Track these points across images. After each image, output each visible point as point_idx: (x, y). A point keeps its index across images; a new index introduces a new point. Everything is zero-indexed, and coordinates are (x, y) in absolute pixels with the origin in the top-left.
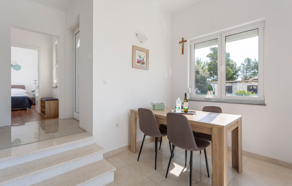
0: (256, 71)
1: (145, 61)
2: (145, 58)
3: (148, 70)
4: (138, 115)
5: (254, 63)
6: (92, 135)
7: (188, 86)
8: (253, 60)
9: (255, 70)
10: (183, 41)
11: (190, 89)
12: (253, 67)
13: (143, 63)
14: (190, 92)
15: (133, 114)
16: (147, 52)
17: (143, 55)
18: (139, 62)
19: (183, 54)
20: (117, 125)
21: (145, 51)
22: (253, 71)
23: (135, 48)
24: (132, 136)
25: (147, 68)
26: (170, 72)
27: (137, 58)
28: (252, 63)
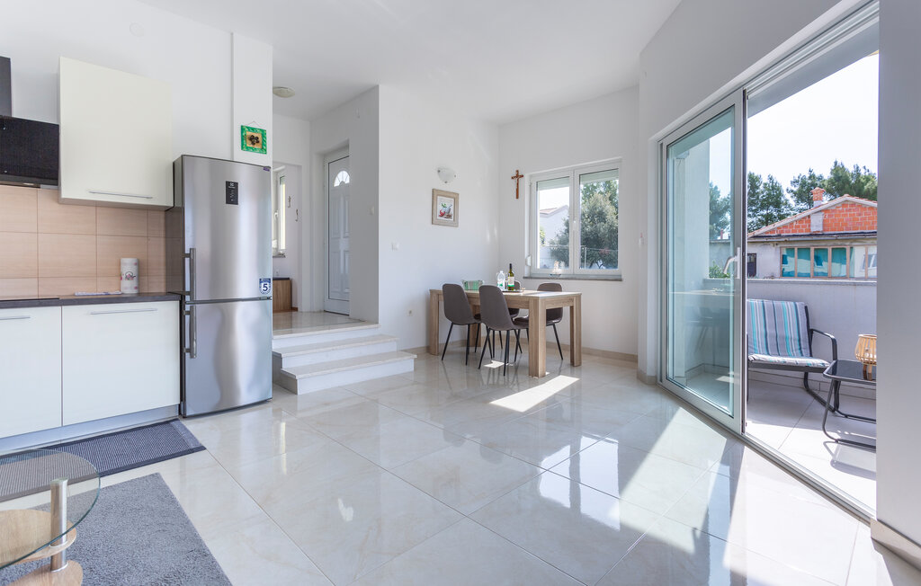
0: (772, 210)
1: (452, 212)
2: (452, 208)
3: (457, 226)
4: (442, 297)
5: (769, 190)
6: (377, 323)
7: (526, 254)
8: (765, 180)
9: (771, 207)
10: (518, 176)
11: (529, 259)
12: (764, 200)
13: (449, 216)
14: (529, 264)
15: (435, 295)
16: (455, 197)
17: (449, 202)
18: (442, 215)
19: (517, 198)
20: (410, 312)
21: (452, 195)
22: (765, 212)
23: (435, 193)
24: (432, 331)
25: (455, 224)
26: (496, 231)
27: (440, 208)
28: (761, 187)
